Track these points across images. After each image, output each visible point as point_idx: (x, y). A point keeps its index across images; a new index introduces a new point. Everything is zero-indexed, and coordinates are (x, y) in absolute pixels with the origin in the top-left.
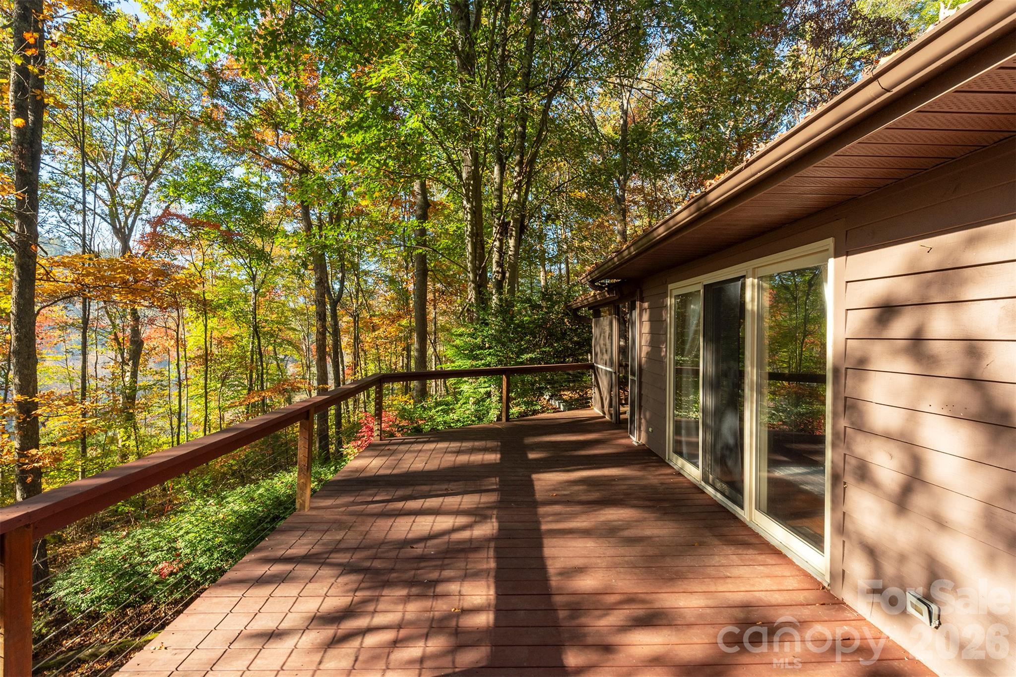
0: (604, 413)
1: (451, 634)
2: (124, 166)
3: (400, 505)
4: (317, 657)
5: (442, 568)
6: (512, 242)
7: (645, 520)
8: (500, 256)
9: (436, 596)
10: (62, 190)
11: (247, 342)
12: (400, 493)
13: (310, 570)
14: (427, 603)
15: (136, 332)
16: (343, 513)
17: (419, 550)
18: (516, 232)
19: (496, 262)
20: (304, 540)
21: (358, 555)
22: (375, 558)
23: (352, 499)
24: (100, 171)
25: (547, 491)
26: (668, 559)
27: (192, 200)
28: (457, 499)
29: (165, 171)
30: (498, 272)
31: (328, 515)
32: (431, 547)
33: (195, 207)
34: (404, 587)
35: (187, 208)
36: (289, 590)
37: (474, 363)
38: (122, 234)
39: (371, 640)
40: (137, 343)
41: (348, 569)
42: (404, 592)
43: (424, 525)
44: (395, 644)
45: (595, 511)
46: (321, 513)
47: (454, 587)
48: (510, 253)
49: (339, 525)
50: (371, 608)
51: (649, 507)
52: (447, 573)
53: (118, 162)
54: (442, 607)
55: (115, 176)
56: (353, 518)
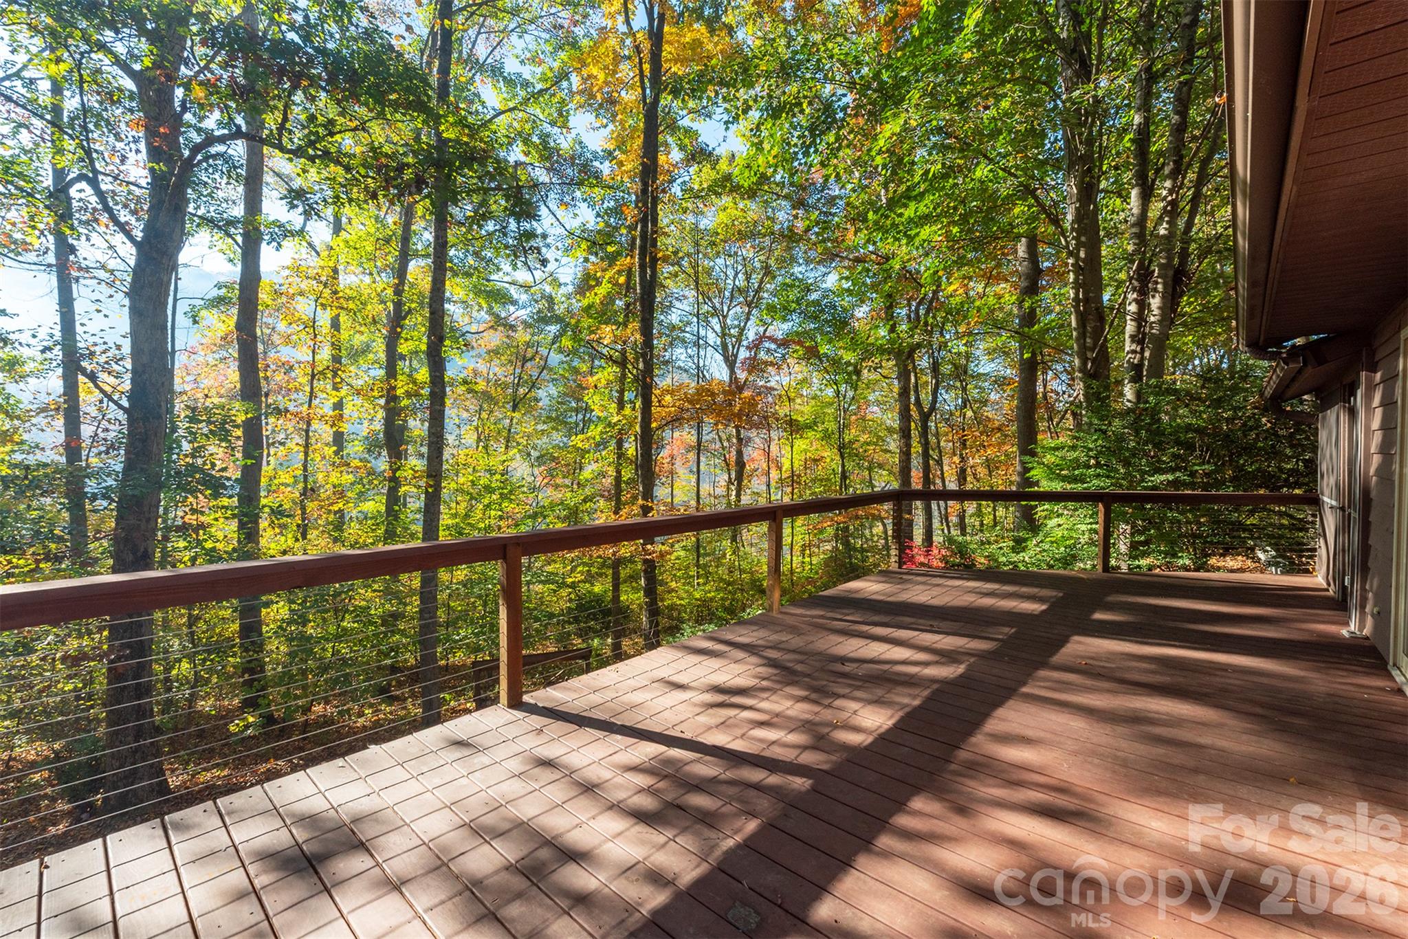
0: (1329, 584)
1: (815, 736)
2: (732, 298)
3: (865, 628)
4: (698, 710)
5: (858, 688)
6: (1155, 302)
7: (1221, 726)
8: (1139, 327)
9: (829, 706)
10: (688, 329)
11: (836, 465)
12: (876, 618)
13: (740, 654)
14: (816, 709)
15: (740, 453)
16: (804, 623)
17: (848, 668)
18: (1165, 284)
19: (1132, 337)
20: (755, 634)
21: (787, 657)
22: (802, 662)
23: (822, 613)
24: (714, 307)
25: (1078, 656)
26: (1202, 777)
27: (784, 320)
28: (937, 637)
29: (766, 295)
30: (1134, 352)
31: (790, 620)
32: (863, 670)
33: (786, 326)
34: (807, 689)
35: (779, 329)
36: (714, 663)
37: (1069, 487)
38: (730, 362)
39: (747, 714)
40: (741, 464)
41: (772, 663)
42: (803, 693)
43: (876, 650)
44: (762, 724)
45: (1135, 694)
46: (786, 617)
47: (854, 705)
48: (1152, 319)
49: (793, 630)
50: (765, 695)
51: (1255, 715)
52: (858, 694)
53: (727, 294)
54: (827, 715)
55: (725, 309)
56: (810, 628)
